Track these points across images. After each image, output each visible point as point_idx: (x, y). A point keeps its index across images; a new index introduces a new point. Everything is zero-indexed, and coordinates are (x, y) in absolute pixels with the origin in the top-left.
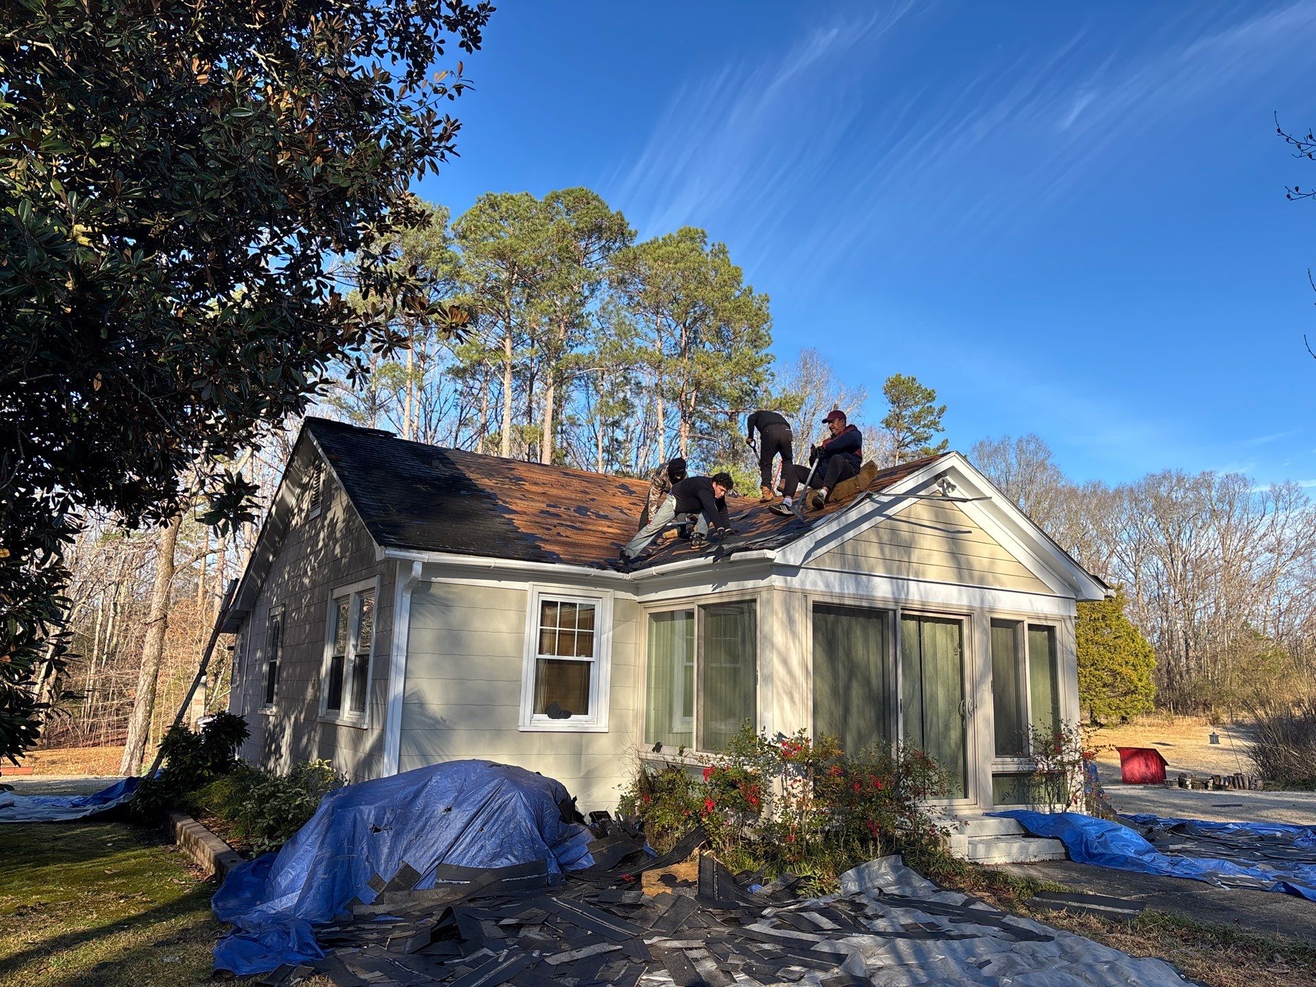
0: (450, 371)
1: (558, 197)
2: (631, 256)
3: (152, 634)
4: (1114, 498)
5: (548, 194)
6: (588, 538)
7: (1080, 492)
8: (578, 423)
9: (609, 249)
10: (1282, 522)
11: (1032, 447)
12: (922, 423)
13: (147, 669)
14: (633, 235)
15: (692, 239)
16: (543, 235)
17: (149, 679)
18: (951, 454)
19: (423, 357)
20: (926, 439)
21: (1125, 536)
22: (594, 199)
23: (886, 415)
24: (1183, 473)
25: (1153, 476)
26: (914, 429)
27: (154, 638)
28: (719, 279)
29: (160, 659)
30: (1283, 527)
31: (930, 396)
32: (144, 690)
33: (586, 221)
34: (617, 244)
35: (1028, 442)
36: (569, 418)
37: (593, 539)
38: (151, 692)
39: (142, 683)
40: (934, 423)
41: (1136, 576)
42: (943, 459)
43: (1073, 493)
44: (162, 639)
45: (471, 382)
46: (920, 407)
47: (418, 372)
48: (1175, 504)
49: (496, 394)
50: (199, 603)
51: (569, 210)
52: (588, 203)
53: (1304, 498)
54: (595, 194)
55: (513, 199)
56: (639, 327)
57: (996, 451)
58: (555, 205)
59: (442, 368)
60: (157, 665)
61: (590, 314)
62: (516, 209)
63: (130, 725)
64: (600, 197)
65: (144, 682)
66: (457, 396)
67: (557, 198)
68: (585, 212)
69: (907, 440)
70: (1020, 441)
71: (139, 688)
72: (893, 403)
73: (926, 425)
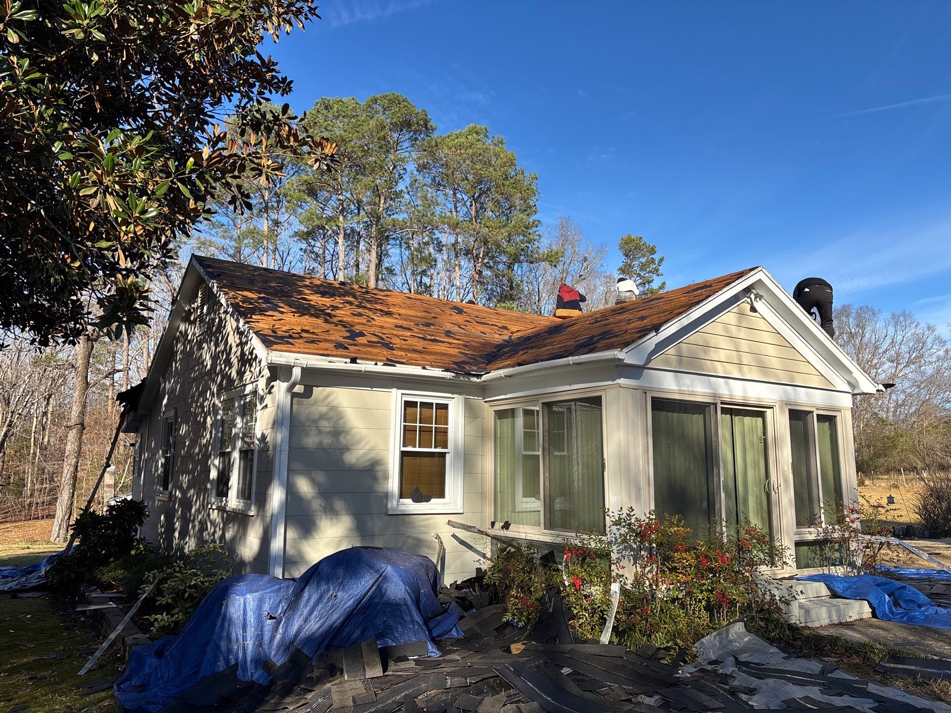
0: (296, 234)
1: (376, 100)
2: (433, 143)
3: (72, 434)
5: (369, 99)
6: (438, 347)
8: (395, 272)
9: (416, 139)
10: (900, 340)
12: (648, 270)
13: (69, 461)
14: (434, 129)
15: (477, 133)
16: (365, 128)
17: (72, 469)
18: (759, 269)
19: (277, 223)
20: (650, 282)
22: (403, 101)
23: (621, 265)
26: (642, 274)
27: (74, 437)
28: (499, 162)
29: (79, 453)
30: (900, 344)
32: (68, 477)
33: (399, 117)
34: (422, 136)
36: (387, 269)
37: (443, 348)
38: (73, 478)
39: (66, 471)
40: (657, 270)
42: (753, 273)
44: (80, 438)
45: (313, 243)
46: (646, 258)
47: (273, 235)
49: (332, 252)
50: (109, 411)
51: (385, 110)
52: (400, 104)
53: (916, 323)
54: (404, 97)
55: (342, 102)
56: (439, 200)
58: (374, 106)
59: (290, 232)
60: (77, 458)
62: (345, 110)
63: (58, 504)
64: (408, 100)
65: (67, 470)
66: (303, 253)
68: (397, 110)
71: (64, 475)
72: (627, 256)
73: (650, 271)
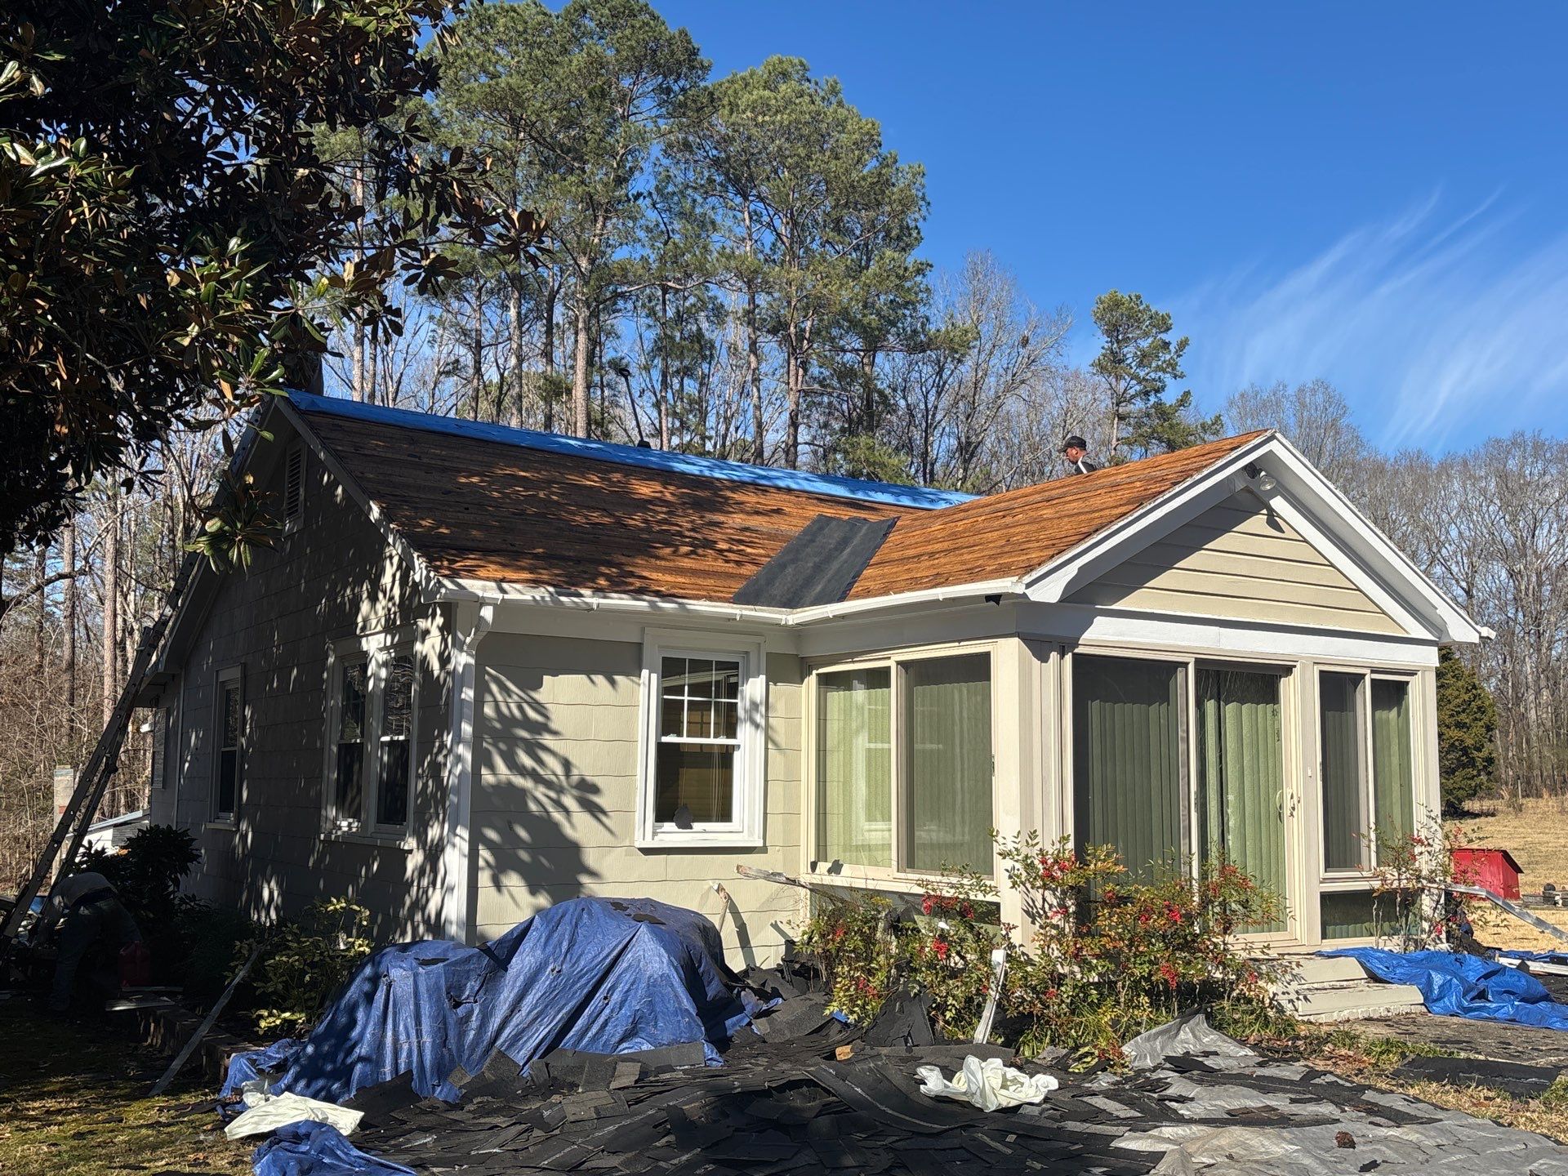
1: (585, 9)
4: (1439, 475)
6: (720, 563)
7: (1388, 467)
9: (669, 91)
11: (1320, 398)
12: (1155, 364)
14: (705, 69)
16: (563, 70)
20: (1159, 390)
21: (1454, 533)
22: (641, 11)
23: (1098, 354)
24: (1543, 437)
25: (1498, 441)
31: (1164, 324)
33: (632, 47)
34: (682, 83)
35: (1314, 392)
37: (728, 564)
41: (1468, 593)
43: (1379, 470)
45: (455, 305)
46: (1150, 340)
48: (1529, 484)
51: (602, 29)
52: (633, 17)
57: (1264, 406)
58: (581, 21)
61: (638, 196)
62: (519, 28)
64: (651, 8)
67: (582, 9)
68: (628, 31)
69: (1132, 392)
70: (1301, 390)
72: (1110, 335)
73: (1159, 369)
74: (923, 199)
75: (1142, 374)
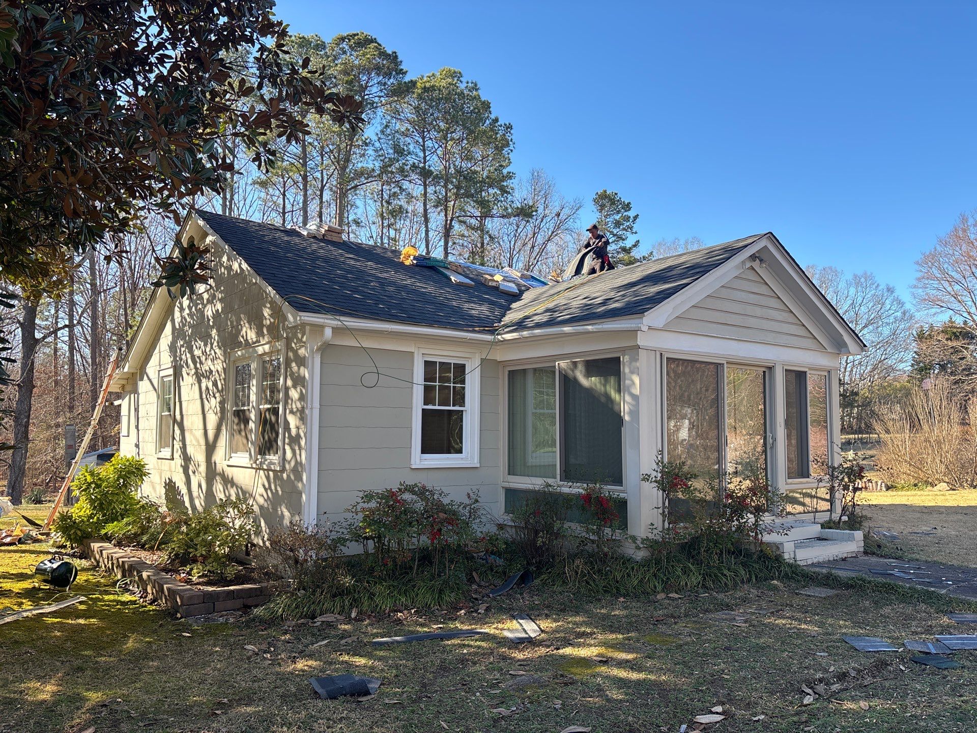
8: (362, 225)
9: (385, 84)
12: (621, 227)
13: (20, 421)
15: (451, 77)
20: (623, 240)
22: (373, 42)
31: (627, 207)
33: (368, 58)
34: (392, 81)
36: (354, 220)
40: (631, 228)
46: (620, 215)
51: (353, 50)
52: (369, 44)
54: (374, 37)
58: (341, 45)
65: (18, 431)
67: (343, 39)
68: (366, 50)
72: (601, 212)
73: (624, 229)
74: (511, 140)
75: (615, 232)
